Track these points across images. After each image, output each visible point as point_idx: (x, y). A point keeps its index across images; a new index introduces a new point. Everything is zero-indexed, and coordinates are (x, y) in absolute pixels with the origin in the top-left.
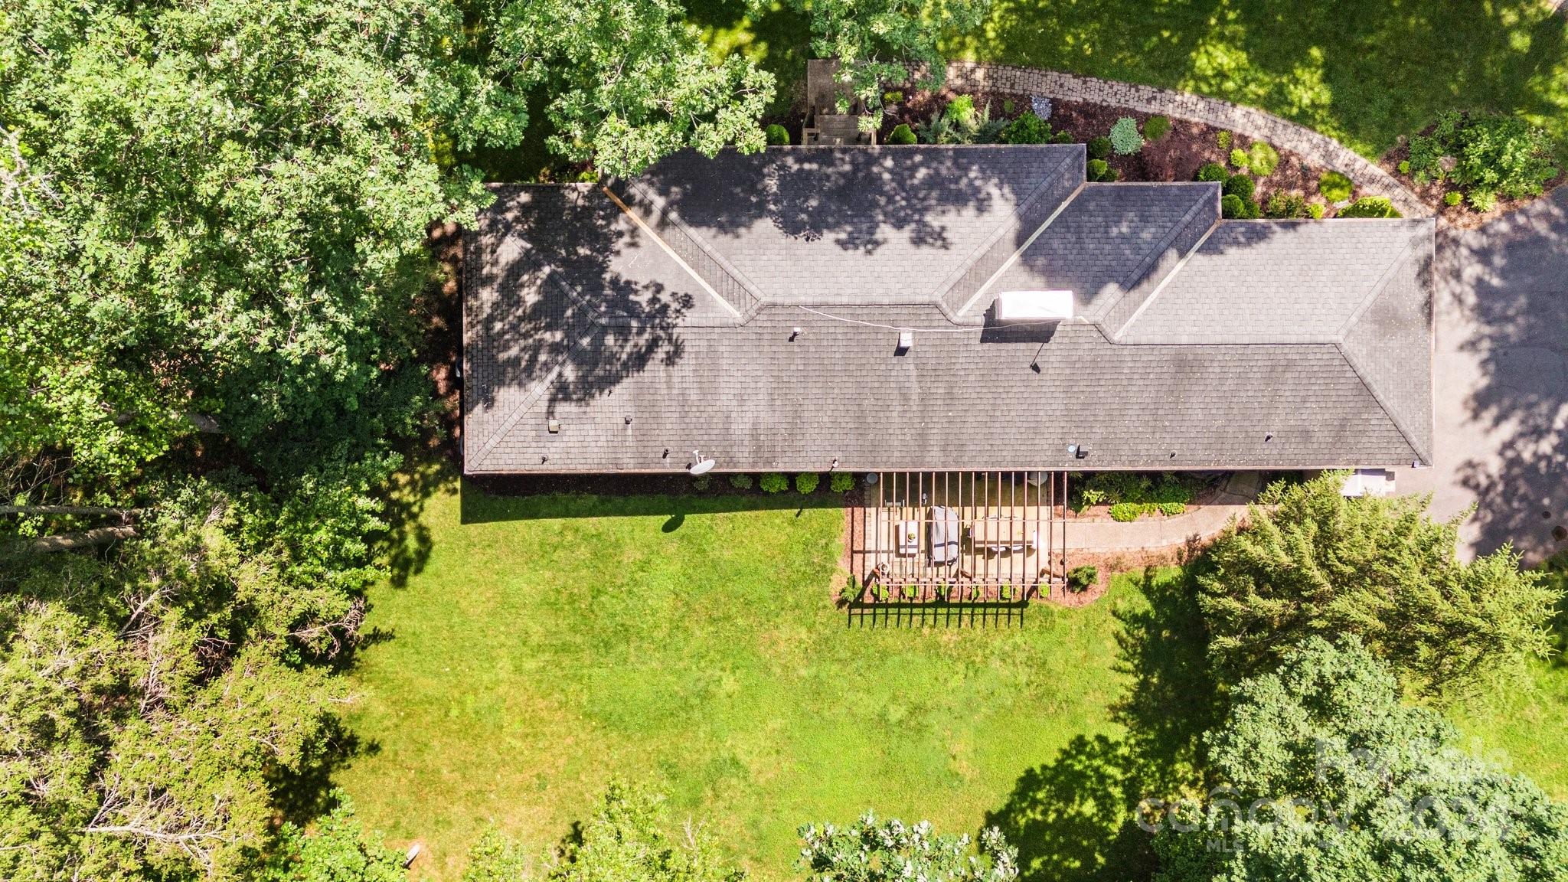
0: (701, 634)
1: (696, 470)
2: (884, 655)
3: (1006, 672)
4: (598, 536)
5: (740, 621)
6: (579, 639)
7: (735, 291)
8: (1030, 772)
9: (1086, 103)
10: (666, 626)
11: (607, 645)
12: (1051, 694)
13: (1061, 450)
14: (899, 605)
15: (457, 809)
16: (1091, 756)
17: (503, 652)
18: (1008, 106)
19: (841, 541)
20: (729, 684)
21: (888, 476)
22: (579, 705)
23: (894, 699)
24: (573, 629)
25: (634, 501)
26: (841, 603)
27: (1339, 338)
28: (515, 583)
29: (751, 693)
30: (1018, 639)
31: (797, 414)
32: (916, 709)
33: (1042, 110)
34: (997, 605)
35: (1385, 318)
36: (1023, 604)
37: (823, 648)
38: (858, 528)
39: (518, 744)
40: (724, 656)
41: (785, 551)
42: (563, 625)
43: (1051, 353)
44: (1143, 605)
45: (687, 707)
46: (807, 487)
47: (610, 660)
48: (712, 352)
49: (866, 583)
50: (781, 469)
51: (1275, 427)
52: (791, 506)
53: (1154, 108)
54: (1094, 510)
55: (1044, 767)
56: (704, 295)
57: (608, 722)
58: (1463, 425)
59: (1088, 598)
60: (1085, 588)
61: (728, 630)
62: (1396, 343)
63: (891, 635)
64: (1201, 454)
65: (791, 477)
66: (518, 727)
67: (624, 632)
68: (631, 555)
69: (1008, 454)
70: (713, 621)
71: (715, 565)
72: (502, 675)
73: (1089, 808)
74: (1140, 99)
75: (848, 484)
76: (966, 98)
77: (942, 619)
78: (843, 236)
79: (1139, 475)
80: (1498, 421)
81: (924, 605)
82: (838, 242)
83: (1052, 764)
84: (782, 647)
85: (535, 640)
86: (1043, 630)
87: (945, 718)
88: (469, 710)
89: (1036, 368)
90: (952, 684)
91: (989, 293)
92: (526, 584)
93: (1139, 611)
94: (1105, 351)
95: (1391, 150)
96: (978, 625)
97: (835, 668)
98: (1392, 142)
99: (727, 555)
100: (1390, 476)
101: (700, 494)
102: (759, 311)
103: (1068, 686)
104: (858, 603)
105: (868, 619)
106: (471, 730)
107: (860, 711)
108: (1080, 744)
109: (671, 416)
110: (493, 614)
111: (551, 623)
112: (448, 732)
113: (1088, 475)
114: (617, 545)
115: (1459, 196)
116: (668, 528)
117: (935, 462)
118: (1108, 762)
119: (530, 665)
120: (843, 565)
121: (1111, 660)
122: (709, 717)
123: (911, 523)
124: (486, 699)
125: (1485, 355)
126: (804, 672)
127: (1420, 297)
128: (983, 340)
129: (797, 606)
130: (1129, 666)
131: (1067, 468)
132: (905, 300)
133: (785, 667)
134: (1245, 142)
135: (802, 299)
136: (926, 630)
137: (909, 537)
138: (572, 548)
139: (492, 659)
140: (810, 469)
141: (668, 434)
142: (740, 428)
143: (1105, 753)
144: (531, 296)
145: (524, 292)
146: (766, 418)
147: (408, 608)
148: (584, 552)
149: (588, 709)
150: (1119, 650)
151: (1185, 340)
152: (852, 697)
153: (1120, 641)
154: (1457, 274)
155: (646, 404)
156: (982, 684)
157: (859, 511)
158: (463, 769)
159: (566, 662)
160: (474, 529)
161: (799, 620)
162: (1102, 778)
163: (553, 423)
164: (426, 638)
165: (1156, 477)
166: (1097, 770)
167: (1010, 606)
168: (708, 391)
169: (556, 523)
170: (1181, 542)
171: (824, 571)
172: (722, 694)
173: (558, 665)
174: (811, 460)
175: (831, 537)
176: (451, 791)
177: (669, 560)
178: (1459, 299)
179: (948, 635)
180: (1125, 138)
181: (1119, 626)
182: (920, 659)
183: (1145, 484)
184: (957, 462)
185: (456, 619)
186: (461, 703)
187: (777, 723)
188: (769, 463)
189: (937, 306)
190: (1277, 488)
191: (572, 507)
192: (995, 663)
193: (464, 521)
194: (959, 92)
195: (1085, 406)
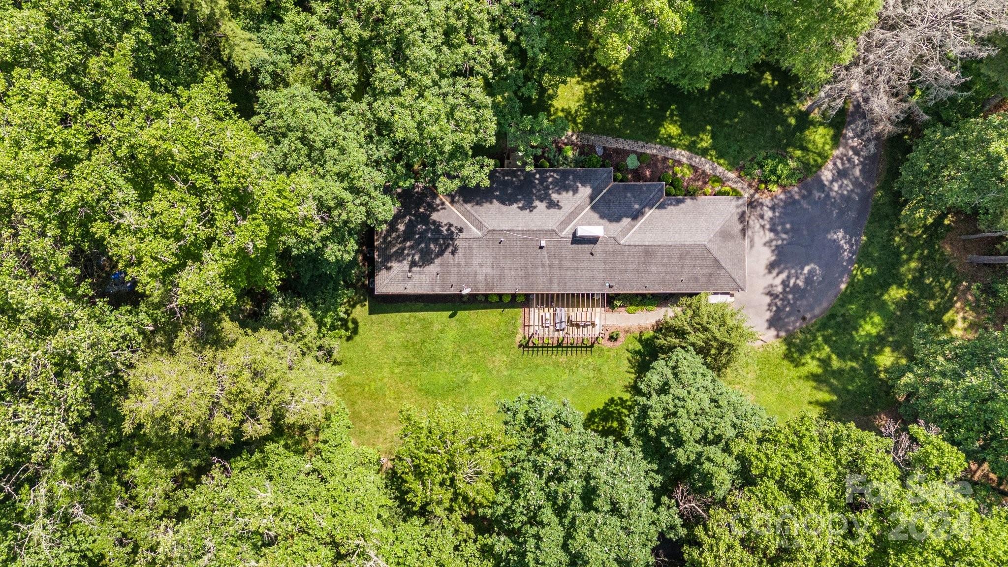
0: (464, 358)
1: (464, 292)
2: (537, 366)
3: (585, 373)
4: (424, 319)
5: (480, 353)
6: (416, 360)
7: (479, 225)
8: (593, 411)
9: (617, 148)
10: (450, 355)
11: (427, 363)
12: (602, 381)
13: (604, 285)
14: (543, 347)
15: (368, 427)
16: (616, 405)
17: (386, 365)
18: (586, 150)
19: (520, 321)
20: (476, 378)
21: (537, 295)
22: (416, 386)
23: (541, 383)
24: (414, 356)
25: (438, 305)
26: (520, 346)
27: (706, 243)
28: (391, 338)
29: (484, 381)
30: (590, 360)
31: (502, 271)
32: (549, 387)
33: (600, 151)
34: (581, 347)
35: (725, 235)
36: (592, 346)
37: (512, 365)
38: (527, 316)
39: (392, 401)
40: (474, 366)
41: (498, 325)
42: (410, 355)
43: (598, 248)
44: (638, 347)
45: (459, 386)
46: (507, 300)
47: (429, 369)
48: (470, 248)
49: (530, 338)
50: (496, 292)
51: (684, 276)
52: (500, 307)
53: (642, 151)
54: (620, 309)
55: (598, 409)
56: (467, 226)
57: (428, 393)
58: (764, 275)
59: (617, 344)
60: (616, 340)
61: (475, 357)
62: (730, 244)
63: (539, 359)
64: (657, 287)
65: (500, 296)
66: (392, 395)
67: (434, 358)
68: (437, 327)
69: (583, 287)
70: (469, 353)
71: (470, 331)
72: (386, 374)
73: (615, 424)
74: (638, 147)
75: (522, 299)
76: (568, 147)
77: (560, 352)
78: (520, 205)
79: (637, 295)
80: (778, 275)
81: (553, 347)
82: (519, 207)
83: (601, 408)
84: (497, 364)
85: (398, 361)
86: (600, 356)
87: (561, 390)
88: (372, 388)
89: (592, 254)
90: (564, 378)
91: (575, 226)
92: (395, 338)
93: (637, 349)
94: (618, 247)
95: (737, 167)
96: (574, 354)
97: (518, 372)
98: (738, 164)
99: (475, 327)
100: (732, 295)
101: (464, 303)
102: (488, 232)
103: (609, 379)
104: (526, 346)
105: (531, 353)
106: (373, 396)
107: (527, 388)
108: (612, 400)
109: (454, 272)
110: (382, 350)
111: (405, 354)
112: (364, 397)
113: (617, 295)
114: (431, 323)
115: (763, 186)
116: (451, 316)
117: (555, 290)
118: (623, 407)
119: (397, 370)
120: (521, 331)
121: (626, 369)
122: (468, 391)
123: (547, 313)
124: (380, 384)
125: (773, 248)
126: (505, 373)
127: (740, 227)
128: (572, 243)
129: (503, 347)
130: (633, 370)
131: (606, 292)
132: (542, 228)
133: (498, 371)
134: (679, 163)
135: (504, 228)
136: (554, 357)
137: (546, 320)
138: (413, 324)
139: (381, 368)
140: (507, 292)
141: (453, 277)
142: (481, 276)
143: (621, 404)
144: (402, 227)
145: (399, 226)
146: (490, 272)
147: (348, 348)
148: (418, 326)
149: (420, 387)
150: (629, 365)
151: (647, 243)
152: (524, 383)
153: (630, 361)
154: (762, 217)
155: (445, 267)
156: (575, 378)
157: (527, 310)
158: (370, 412)
159: (411, 369)
160: (374, 317)
161: (503, 353)
162: (620, 413)
163: (410, 275)
164: (355, 360)
165: (643, 296)
166: (618, 410)
167: (586, 347)
168: (468, 262)
169: (407, 314)
170: (654, 322)
171: (513, 333)
172: (473, 381)
173: (408, 370)
174: (508, 288)
175: (516, 320)
176: (366, 420)
177: (452, 329)
178: (763, 227)
179: (562, 359)
180: (632, 162)
181: (629, 355)
182: (551, 368)
183: (639, 299)
184: (564, 290)
185: (367, 352)
186: (369, 385)
187: (495, 393)
188: (491, 290)
189: (554, 231)
190: (683, 300)
191: (413, 308)
192: (581, 370)
193: (370, 314)
194: (566, 144)
195: (612, 268)
